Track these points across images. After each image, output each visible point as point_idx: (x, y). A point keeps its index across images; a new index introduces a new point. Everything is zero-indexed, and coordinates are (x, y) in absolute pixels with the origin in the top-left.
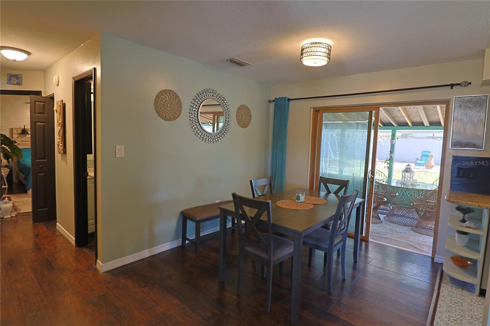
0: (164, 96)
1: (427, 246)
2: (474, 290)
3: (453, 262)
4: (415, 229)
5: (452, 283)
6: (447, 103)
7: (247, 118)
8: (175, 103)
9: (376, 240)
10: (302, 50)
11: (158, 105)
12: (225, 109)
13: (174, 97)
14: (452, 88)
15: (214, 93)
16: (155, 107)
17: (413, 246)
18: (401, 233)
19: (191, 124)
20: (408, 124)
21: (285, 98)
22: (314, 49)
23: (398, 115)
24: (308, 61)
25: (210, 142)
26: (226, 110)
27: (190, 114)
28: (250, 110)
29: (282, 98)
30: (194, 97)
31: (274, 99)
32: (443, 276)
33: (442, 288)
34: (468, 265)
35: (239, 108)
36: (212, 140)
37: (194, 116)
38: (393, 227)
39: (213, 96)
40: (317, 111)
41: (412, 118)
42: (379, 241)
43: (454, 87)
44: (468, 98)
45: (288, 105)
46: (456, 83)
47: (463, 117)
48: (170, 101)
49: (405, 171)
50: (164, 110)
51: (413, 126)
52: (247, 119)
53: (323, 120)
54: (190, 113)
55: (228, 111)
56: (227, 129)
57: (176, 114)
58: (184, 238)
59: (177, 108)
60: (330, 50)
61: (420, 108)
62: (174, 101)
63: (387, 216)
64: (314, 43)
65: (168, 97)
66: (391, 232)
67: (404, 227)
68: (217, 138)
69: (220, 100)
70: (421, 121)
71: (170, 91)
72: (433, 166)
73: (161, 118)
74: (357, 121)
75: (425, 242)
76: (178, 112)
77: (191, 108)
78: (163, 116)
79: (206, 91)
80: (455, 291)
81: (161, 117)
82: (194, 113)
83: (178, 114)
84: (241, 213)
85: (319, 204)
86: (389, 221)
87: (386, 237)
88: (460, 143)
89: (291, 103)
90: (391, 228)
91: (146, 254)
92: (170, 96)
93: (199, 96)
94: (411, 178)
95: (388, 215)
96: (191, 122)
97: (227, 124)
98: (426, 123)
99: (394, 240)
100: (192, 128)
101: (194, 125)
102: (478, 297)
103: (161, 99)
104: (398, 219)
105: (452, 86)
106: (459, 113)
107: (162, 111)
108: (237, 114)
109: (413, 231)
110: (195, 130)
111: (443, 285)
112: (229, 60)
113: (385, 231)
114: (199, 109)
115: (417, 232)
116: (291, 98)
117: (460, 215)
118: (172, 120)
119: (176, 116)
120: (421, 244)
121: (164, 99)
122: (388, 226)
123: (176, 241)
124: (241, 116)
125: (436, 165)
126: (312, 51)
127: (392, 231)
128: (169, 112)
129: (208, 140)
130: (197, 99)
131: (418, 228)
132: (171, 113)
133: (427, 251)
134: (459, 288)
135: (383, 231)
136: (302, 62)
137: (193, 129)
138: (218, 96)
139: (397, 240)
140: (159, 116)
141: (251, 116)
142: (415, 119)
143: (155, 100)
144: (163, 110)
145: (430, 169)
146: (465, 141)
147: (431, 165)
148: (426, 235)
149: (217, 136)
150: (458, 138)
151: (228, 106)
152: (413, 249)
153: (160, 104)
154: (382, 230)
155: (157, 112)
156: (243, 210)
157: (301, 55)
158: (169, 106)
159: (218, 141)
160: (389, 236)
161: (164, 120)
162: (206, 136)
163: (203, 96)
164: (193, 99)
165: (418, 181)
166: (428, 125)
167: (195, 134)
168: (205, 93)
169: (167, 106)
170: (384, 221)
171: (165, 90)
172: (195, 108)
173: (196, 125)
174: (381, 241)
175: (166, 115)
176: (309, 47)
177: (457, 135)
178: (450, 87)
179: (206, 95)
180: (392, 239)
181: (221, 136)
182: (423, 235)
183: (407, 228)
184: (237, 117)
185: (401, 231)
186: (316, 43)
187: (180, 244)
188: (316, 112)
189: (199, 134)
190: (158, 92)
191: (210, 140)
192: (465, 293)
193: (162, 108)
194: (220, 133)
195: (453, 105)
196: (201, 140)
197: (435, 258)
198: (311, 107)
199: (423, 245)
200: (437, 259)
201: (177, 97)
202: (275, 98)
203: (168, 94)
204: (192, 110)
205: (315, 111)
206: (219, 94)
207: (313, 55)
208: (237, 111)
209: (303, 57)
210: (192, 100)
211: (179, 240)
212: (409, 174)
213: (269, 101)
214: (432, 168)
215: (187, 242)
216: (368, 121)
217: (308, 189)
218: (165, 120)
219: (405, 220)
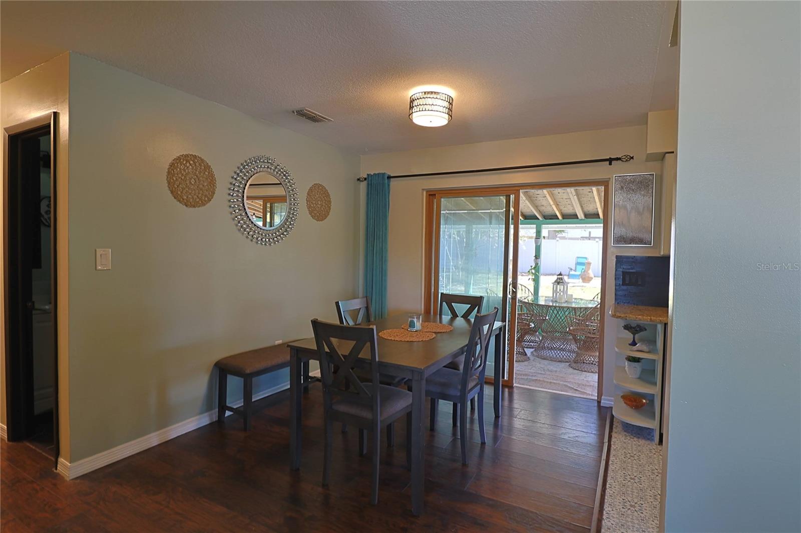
0: (184, 164)
1: (591, 386)
2: (653, 438)
3: (625, 403)
4: (574, 365)
5: (625, 431)
6: (605, 183)
7: (324, 204)
8: (203, 177)
9: (523, 384)
10: (412, 101)
11: (173, 179)
12: (289, 190)
13: (203, 168)
14: (610, 164)
15: (270, 163)
16: (169, 183)
17: (573, 388)
18: (556, 371)
19: (231, 213)
20: (557, 216)
21: (384, 174)
22: (429, 101)
23: (544, 203)
24: (421, 119)
25: (265, 244)
26: (289, 192)
27: (230, 196)
28: (328, 193)
29: (378, 174)
30: (236, 169)
31: (365, 176)
32: (614, 423)
33: (613, 440)
34: (644, 404)
35: (311, 190)
36: (267, 240)
37: (237, 200)
38: (544, 364)
39: (268, 167)
40: (433, 195)
41: (562, 208)
42: (527, 385)
43: (613, 162)
44: (631, 177)
45: (389, 185)
46: (615, 157)
47: (626, 203)
48: (195, 174)
49: (556, 283)
50: (185, 189)
51: (563, 219)
52: (325, 206)
53: (442, 209)
54: (229, 194)
55: (294, 193)
56: (292, 222)
57: (206, 196)
58: (223, 407)
59: (207, 185)
60: (451, 104)
61: (571, 190)
62: (202, 174)
63: (535, 350)
64: (428, 93)
65: (190, 167)
66: (543, 372)
67: (559, 363)
68: (276, 237)
69: (280, 175)
70: (573, 211)
71: (195, 157)
72: (592, 278)
73: (178, 203)
74: (490, 210)
75: (587, 381)
76: (209, 194)
77: (232, 186)
78: (183, 199)
79: (257, 159)
80: (629, 441)
81: (179, 201)
82: (237, 196)
83: (209, 196)
84: (327, 350)
85: (443, 332)
86: (538, 357)
87: (536, 380)
88: (624, 238)
89: (393, 182)
90: (542, 366)
91: (153, 440)
92: (195, 165)
93: (244, 167)
94: (565, 291)
95: (537, 349)
96: (231, 210)
97: (293, 214)
98: (581, 215)
99: (547, 382)
100: (234, 219)
101: (237, 214)
102: (659, 446)
103: (179, 170)
104: (550, 353)
105: (610, 161)
106: (621, 197)
107: (181, 190)
108: (307, 197)
109: (571, 367)
110: (239, 222)
111: (614, 435)
112: (295, 112)
113: (534, 371)
114: (245, 188)
115: (575, 369)
116: (392, 175)
117: (629, 336)
118: (199, 206)
119: (206, 199)
120: (583, 385)
121: (185, 171)
122: (538, 365)
123: (206, 414)
124: (314, 202)
125: (595, 277)
126: (426, 104)
127: (544, 370)
128: (193, 192)
129: (262, 239)
130: (241, 171)
131: (577, 364)
132: (197, 194)
133: (591, 393)
134: (634, 437)
135: (532, 371)
136: (412, 120)
137: (236, 222)
138: (276, 168)
139: (551, 382)
140: (175, 198)
141: (330, 202)
142: (565, 209)
143: (169, 172)
144: (183, 189)
145: (589, 283)
146: (630, 234)
147: (589, 277)
148: (589, 372)
149: (275, 233)
150: (622, 231)
151: (294, 184)
152: (572, 392)
153: (177, 178)
154: (530, 371)
155: (172, 192)
156: (330, 345)
157: (410, 109)
158: (193, 183)
159: (278, 242)
160: (540, 377)
161: (184, 206)
162: (258, 233)
163: (251, 167)
164: (235, 172)
165: (574, 297)
166: (583, 217)
167: (239, 230)
168: (255, 162)
169: (190, 182)
170: (532, 358)
171: (187, 156)
172: (239, 186)
173: (241, 215)
174: (530, 386)
175: (187, 197)
176: (422, 97)
177: (620, 228)
178: (608, 162)
179: (257, 167)
180: (544, 382)
181: (283, 234)
182: (584, 372)
183: (563, 365)
184: (308, 203)
185: (555, 369)
186: (431, 92)
187: (215, 418)
188: (431, 197)
189: (245, 230)
190: (173, 159)
191: (264, 240)
192: (642, 442)
193: (181, 186)
194: (281, 229)
195: (613, 186)
196: (249, 240)
197: (602, 401)
198: (423, 190)
199: (586, 385)
200: (604, 403)
201: (208, 167)
202: (368, 174)
203: (191, 162)
204: (234, 190)
205: (430, 195)
206: (278, 166)
207: (428, 110)
208: (308, 194)
209: (413, 113)
210: (233, 174)
211: (213, 411)
212: (562, 286)
213: (358, 179)
214: (590, 280)
215: (228, 413)
216: (505, 209)
217: (423, 312)
218: (186, 206)
219: (560, 354)
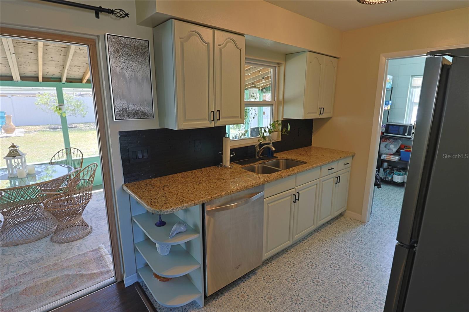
6: (91, 42)
18: (42, 259)
46: (107, 8)
47: (123, 71)
49: (10, 156)
67: (38, 243)
72: (15, 129)
88: (126, 112)
94: (23, 163)
115: (61, 243)
146: (132, 108)
147: (11, 129)
166: (19, 79)
177: (121, 99)
178: (93, 12)
183: (43, 243)
185: (39, 256)
195: (105, 48)
197: (125, 282)
200: (129, 282)
212: (19, 160)
214: (14, 131)
219: (35, 232)
